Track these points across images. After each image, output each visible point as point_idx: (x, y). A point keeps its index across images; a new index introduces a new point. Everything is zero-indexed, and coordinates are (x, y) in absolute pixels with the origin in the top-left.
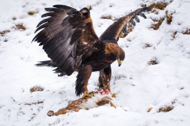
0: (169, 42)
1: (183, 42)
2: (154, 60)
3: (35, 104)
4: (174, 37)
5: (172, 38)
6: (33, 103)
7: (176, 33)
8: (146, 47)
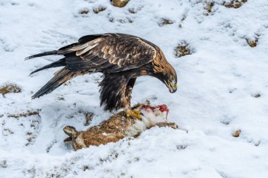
0: (202, 18)
1: (229, 21)
2: (184, 45)
3: (25, 116)
4: (210, 11)
5: (206, 12)
6: (21, 115)
7: (212, 5)
8: (164, 23)
